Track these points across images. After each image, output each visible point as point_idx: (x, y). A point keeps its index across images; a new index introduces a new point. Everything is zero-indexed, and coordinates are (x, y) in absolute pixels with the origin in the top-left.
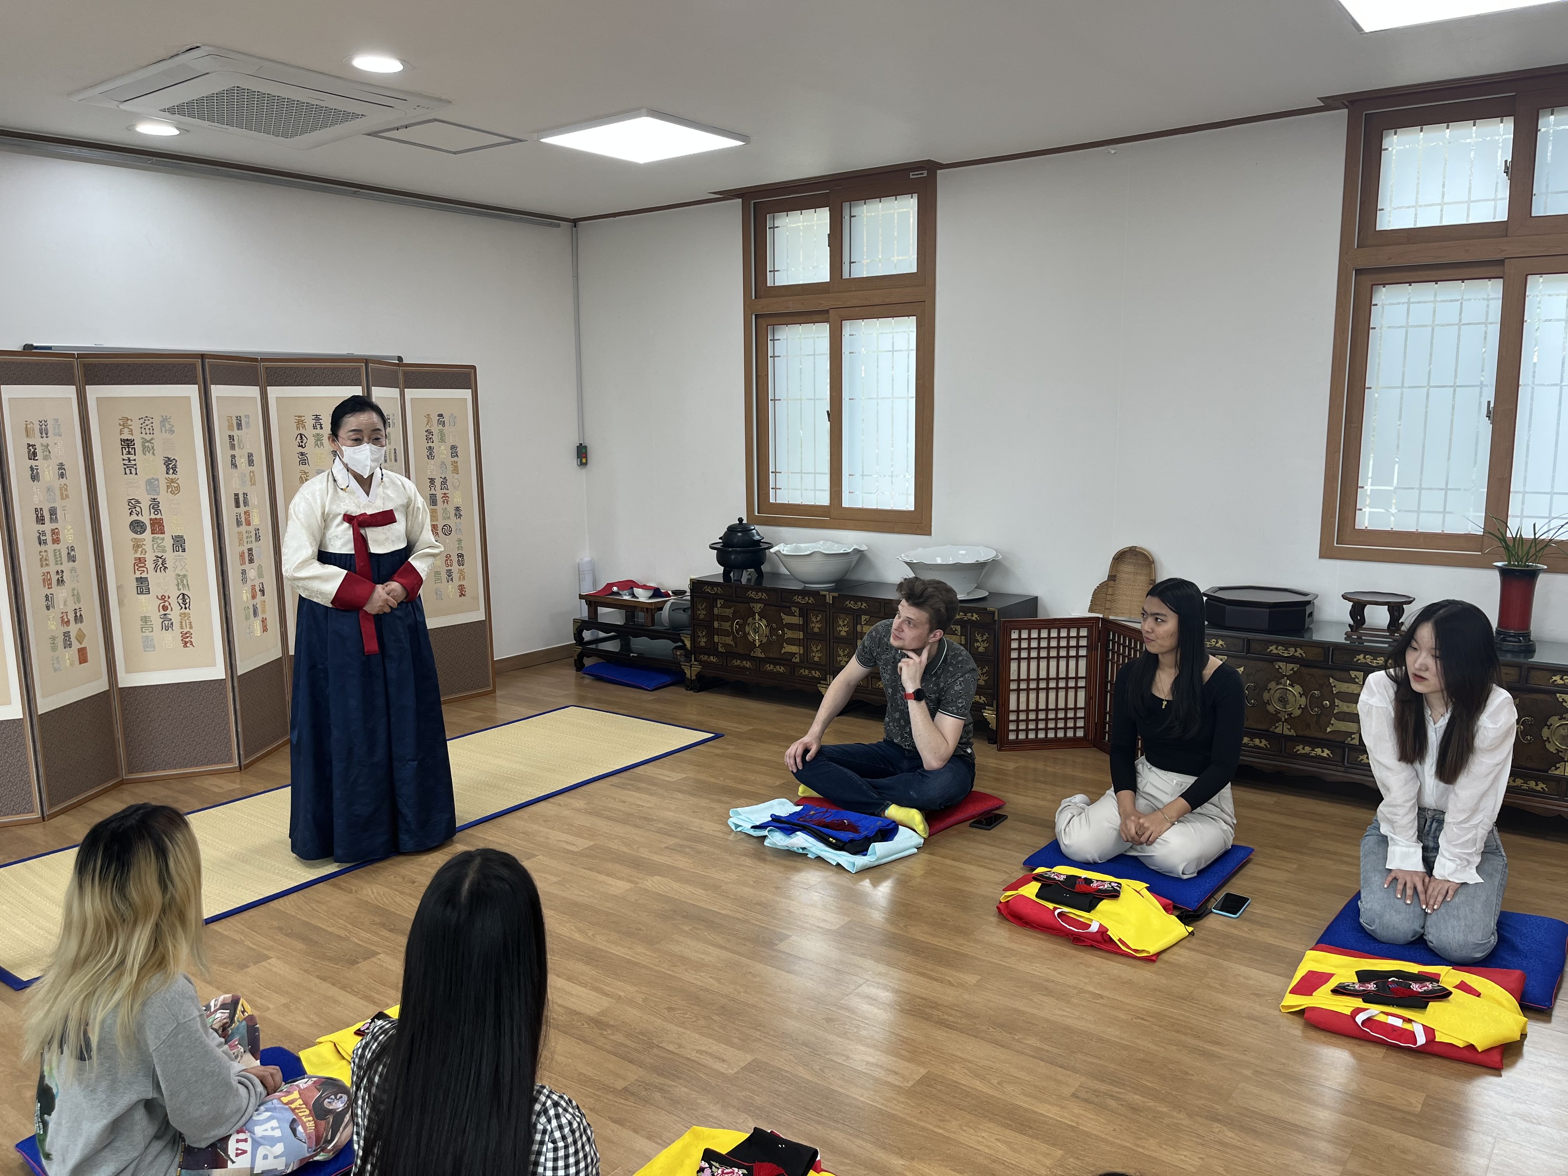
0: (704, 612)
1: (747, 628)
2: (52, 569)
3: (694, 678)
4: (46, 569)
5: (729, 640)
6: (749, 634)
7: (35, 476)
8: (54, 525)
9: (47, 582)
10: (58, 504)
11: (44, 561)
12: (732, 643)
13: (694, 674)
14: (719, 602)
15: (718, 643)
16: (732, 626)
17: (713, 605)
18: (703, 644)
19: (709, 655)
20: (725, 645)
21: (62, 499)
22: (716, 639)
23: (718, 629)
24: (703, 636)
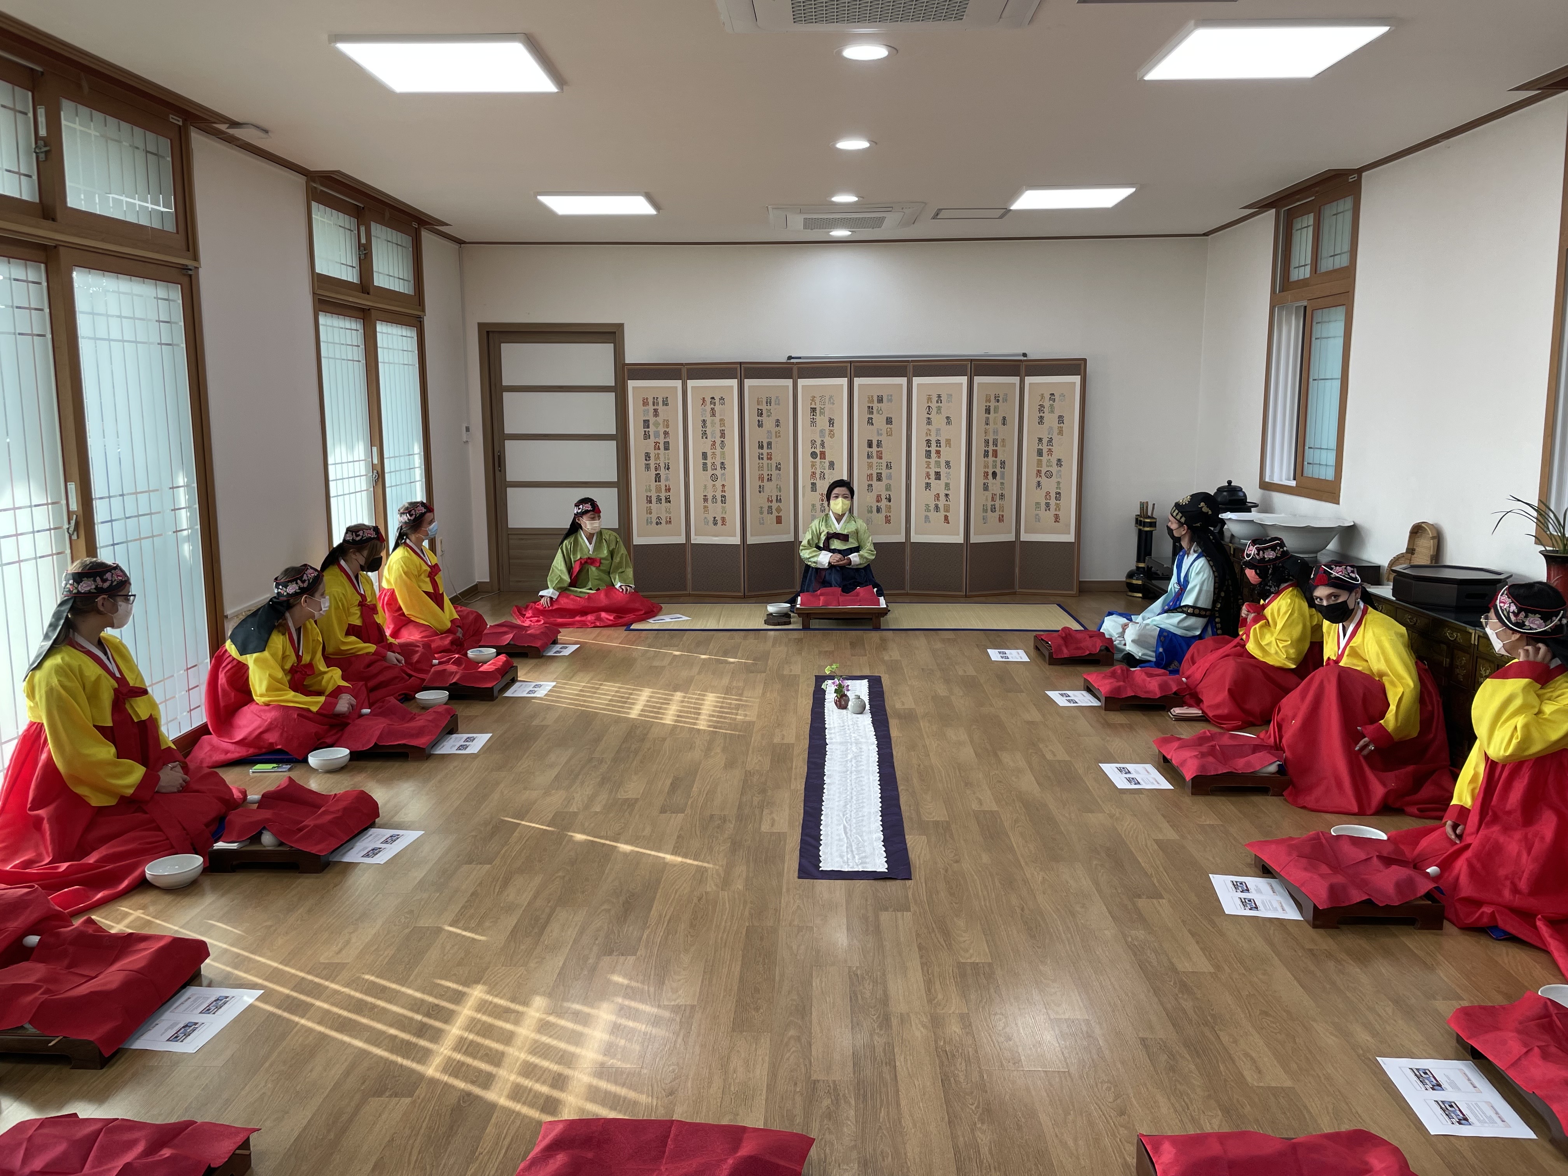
2: (765, 473)
4: (762, 472)
7: (760, 425)
8: (769, 451)
9: (761, 478)
10: (773, 440)
11: (760, 468)
21: (776, 437)
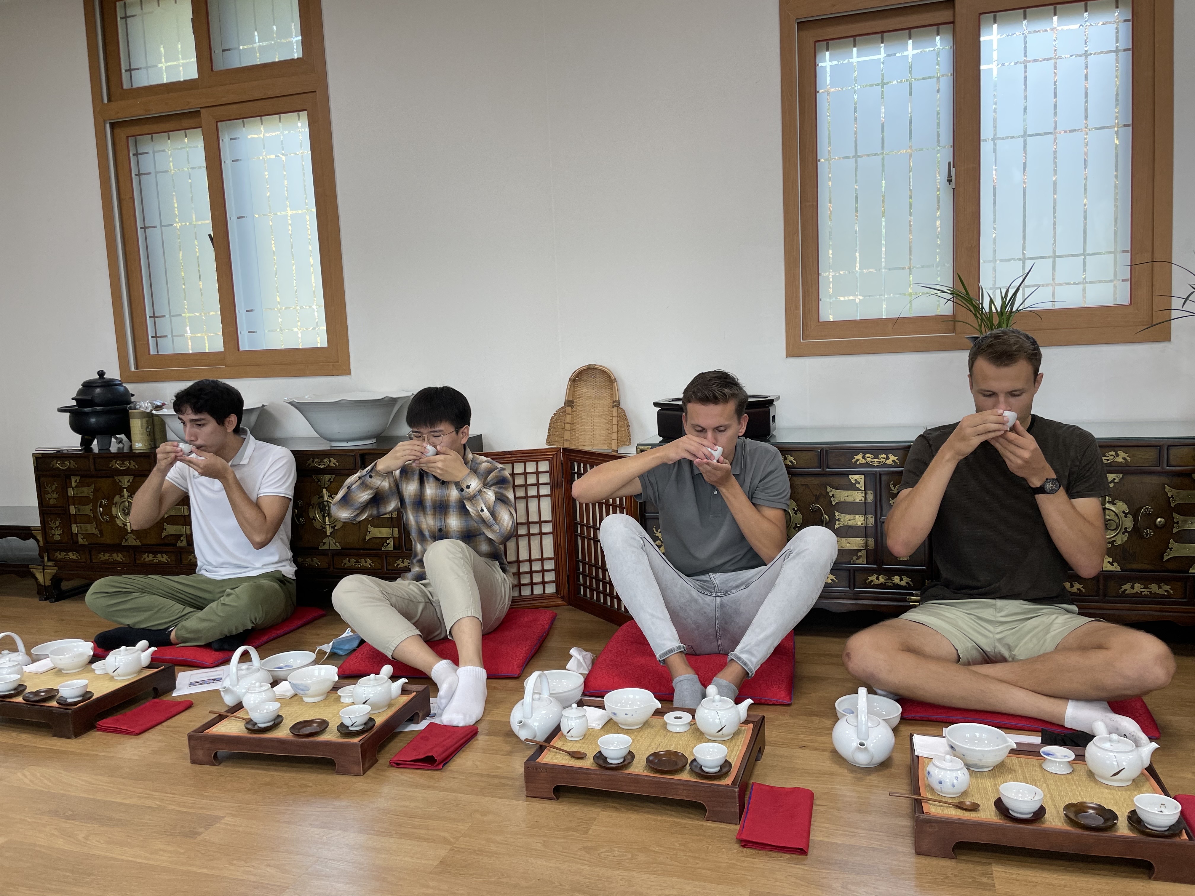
0: (55, 495)
1: (114, 510)
3: (48, 583)
5: (92, 529)
6: (117, 517)
12: (96, 532)
13: (49, 577)
14: (73, 480)
15: (77, 534)
16: (94, 510)
17: (66, 485)
18: (57, 538)
19: (67, 551)
20: (87, 536)
22: (74, 529)
23: (75, 515)
24: (57, 528)
